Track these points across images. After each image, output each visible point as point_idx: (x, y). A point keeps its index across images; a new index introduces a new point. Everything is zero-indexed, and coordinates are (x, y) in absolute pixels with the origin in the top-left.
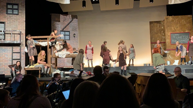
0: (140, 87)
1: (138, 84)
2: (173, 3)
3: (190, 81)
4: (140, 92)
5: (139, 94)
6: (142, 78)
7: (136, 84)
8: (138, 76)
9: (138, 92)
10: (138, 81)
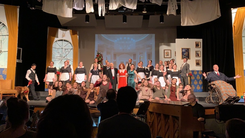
0: (152, 115)
1: (150, 112)
2: (185, 25)
3: (205, 110)
4: (152, 122)
5: (151, 123)
6: (154, 105)
7: (148, 113)
8: (150, 103)
9: (149, 121)
10: (150, 109)
